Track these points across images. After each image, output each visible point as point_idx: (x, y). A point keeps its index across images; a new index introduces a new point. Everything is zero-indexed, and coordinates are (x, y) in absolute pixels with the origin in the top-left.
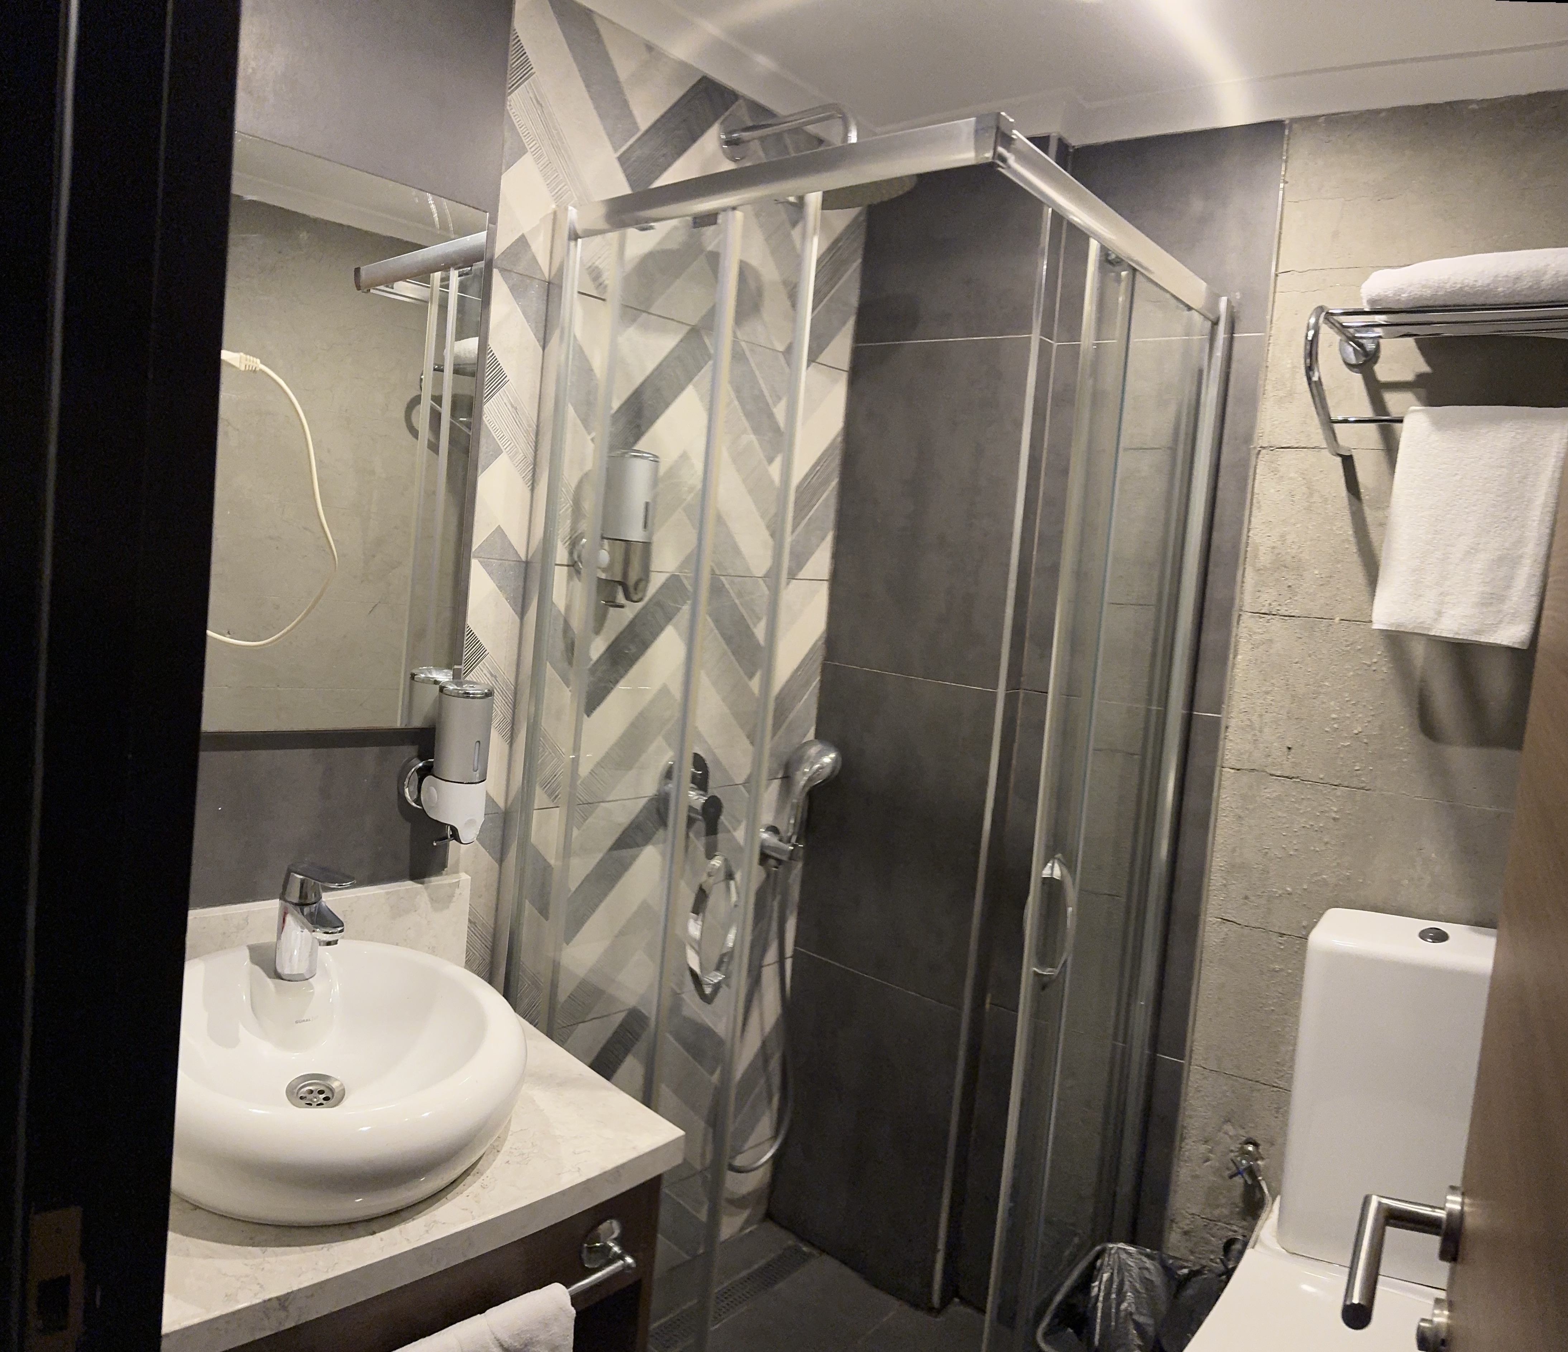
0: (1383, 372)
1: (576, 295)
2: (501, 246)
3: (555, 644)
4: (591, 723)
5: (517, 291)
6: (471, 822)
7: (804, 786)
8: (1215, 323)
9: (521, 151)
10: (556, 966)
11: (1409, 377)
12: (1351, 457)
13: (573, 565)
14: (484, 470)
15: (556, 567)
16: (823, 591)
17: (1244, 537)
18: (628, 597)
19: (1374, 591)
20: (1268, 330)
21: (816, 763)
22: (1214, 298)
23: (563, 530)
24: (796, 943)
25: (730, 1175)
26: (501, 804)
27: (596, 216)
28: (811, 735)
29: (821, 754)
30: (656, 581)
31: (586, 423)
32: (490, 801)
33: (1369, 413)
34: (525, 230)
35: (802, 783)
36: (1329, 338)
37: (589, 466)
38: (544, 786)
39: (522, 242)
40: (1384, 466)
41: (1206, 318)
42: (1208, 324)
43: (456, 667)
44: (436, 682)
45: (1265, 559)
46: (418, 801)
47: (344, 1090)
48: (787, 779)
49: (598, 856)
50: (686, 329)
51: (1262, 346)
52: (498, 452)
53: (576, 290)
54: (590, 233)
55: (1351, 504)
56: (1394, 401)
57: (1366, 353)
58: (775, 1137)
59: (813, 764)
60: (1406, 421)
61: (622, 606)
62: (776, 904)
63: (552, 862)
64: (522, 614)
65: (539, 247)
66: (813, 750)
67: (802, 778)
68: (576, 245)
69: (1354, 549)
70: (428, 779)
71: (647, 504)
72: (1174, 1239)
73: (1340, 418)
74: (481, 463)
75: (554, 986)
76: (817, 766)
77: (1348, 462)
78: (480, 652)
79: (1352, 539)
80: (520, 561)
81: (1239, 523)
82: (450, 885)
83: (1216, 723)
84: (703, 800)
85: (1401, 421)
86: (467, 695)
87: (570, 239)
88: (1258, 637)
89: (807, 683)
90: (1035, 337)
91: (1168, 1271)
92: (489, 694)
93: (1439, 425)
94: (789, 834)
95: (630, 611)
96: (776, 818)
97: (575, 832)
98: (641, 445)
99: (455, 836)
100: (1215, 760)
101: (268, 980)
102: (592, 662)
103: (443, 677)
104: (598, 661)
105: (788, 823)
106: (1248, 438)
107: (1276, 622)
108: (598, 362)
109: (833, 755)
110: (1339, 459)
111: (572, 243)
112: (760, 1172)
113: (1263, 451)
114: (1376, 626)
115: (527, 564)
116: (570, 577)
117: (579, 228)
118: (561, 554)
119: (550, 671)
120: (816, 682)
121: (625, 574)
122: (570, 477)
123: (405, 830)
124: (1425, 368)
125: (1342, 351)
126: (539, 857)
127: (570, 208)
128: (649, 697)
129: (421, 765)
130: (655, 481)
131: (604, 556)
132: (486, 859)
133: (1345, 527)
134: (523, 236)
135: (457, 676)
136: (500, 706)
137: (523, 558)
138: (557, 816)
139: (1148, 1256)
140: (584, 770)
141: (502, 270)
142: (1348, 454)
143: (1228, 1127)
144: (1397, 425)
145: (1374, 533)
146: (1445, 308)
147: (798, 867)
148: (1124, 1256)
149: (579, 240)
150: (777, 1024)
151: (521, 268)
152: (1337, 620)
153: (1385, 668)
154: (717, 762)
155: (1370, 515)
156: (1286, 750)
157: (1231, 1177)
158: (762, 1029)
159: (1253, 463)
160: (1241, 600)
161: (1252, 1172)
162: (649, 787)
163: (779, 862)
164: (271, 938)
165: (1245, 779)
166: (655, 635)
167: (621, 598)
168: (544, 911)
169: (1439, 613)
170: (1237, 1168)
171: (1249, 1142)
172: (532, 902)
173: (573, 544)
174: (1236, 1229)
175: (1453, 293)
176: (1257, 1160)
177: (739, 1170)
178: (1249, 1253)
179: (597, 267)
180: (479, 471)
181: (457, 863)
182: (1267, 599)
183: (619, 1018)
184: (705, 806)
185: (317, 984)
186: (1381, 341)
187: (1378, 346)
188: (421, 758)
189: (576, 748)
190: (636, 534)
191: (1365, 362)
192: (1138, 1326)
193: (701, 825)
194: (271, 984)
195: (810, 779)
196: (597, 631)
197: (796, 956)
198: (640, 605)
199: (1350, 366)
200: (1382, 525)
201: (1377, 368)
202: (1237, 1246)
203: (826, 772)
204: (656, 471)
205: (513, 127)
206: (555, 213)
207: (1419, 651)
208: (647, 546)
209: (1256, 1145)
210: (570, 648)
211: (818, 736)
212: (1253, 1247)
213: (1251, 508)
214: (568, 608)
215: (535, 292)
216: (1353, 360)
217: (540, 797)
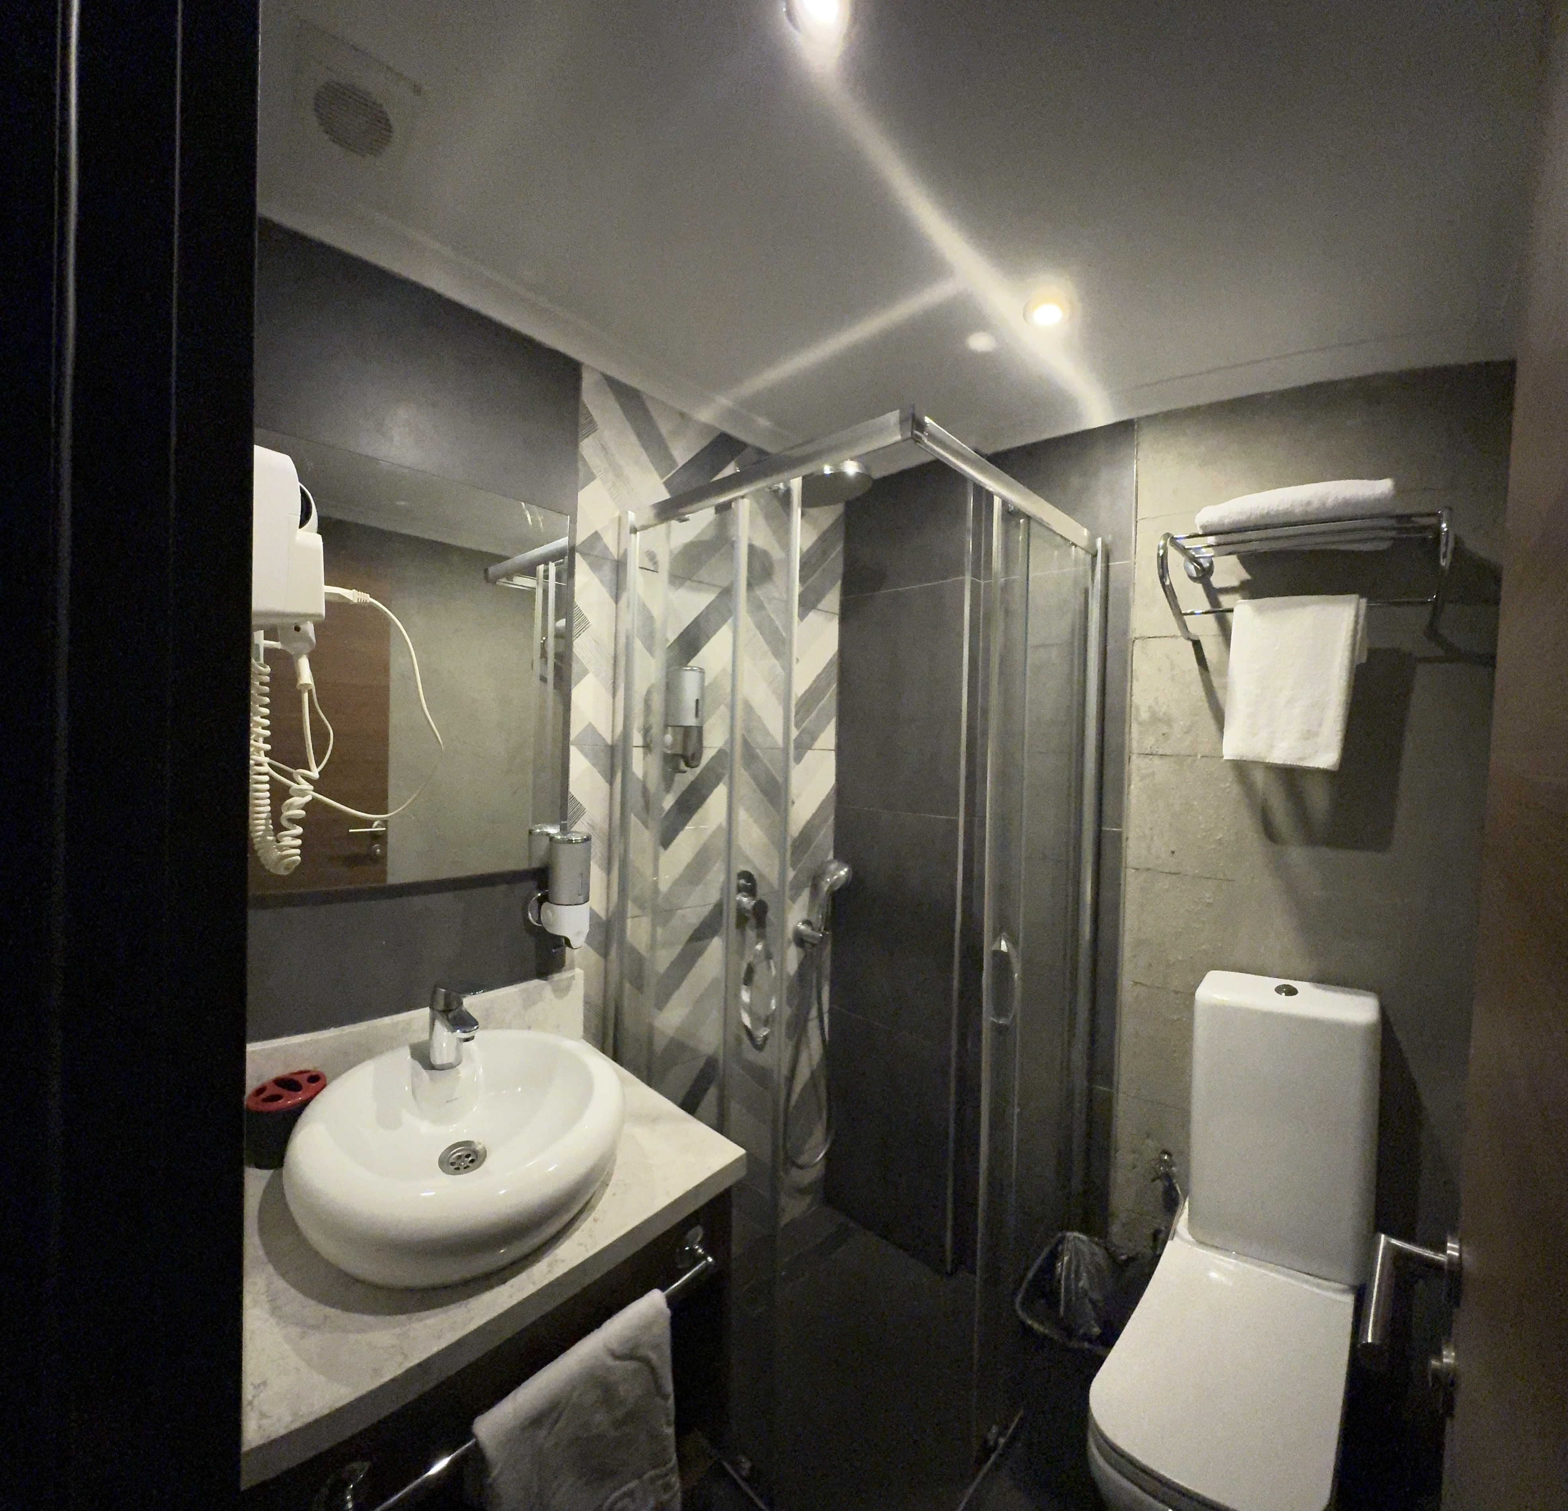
0: (1217, 580)
1: (638, 569)
2: (580, 538)
3: (636, 799)
4: (665, 856)
5: (595, 566)
6: (579, 933)
7: (828, 891)
8: (1095, 556)
9: (591, 477)
10: (651, 1028)
11: (1235, 583)
12: (1199, 641)
13: (647, 747)
14: (576, 685)
15: (634, 749)
16: (832, 756)
17: (1128, 701)
18: (687, 765)
19: (1222, 733)
20: (1133, 557)
21: (835, 875)
22: (1092, 539)
23: (637, 723)
24: (831, 1003)
25: (794, 1171)
26: (602, 914)
27: (649, 515)
28: (831, 856)
29: (838, 869)
30: (708, 755)
31: (650, 649)
32: (593, 915)
33: (1208, 607)
34: (598, 527)
35: (826, 889)
36: (1175, 559)
37: (653, 680)
38: (635, 900)
39: (596, 537)
40: (1223, 647)
41: (1087, 552)
42: (1089, 557)
43: (562, 822)
44: (548, 834)
45: (1144, 715)
46: (539, 921)
47: (486, 1152)
48: (815, 888)
49: (678, 949)
50: (718, 591)
51: (1129, 571)
52: (585, 672)
53: (637, 566)
54: (645, 528)
55: (1201, 675)
56: (1226, 601)
57: (1203, 569)
58: (826, 1140)
59: (833, 875)
60: (1235, 610)
61: (685, 772)
62: (814, 976)
63: (644, 953)
64: (611, 783)
65: (609, 540)
66: (833, 866)
67: (826, 884)
68: (636, 537)
69: (1206, 705)
70: (545, 905)
71: (697, 701)
72: (1115, 1228)
73: (1189, 612)
74: (573, 682)
75: (651, 1043)
76: (835, 877)
77: (1197, 645)
78: (580, 811)
79: (1204, 698)
80: (607, 745)
81: (1124, 692)
82: (567, 979)
83: (1119, 835)
84: (753, 903)
85: (1231, 611)
86: (570, 841)
87: (631, 532)
88: (1144, 771)
89: (825, 821)
90: (968, 578)
91: (1111, 1256)
92: (587, 839)
93: (1259, 610)
94: (819, 926)
95: (689, 776)
96: (809, 915)
97: (659, 930)
98: (693, 663)
99: (568, 942)
100: (1120, 862)
101: (424, 1071)
102: (665, 813)
103: (553, 830)
104: (670, 810)
105: (818, 918)
106: (1125, 632)
107: (1156, 761)
108: (657, 611)
109: (846, 870)
110: (1190, 643)
111: (633, 535)
112: (818, 1166)
113: (1137, 641)
114: (1225, 758)
115: (612, 749)
116: (645, 754)
117: (637, 526)
118: (637, 739)
119: (633, 819)
120: (831, 820)
121: (685, 748)
122: (640, 689)
123: (530, 943)
124: (1246, 576)
125: (1186, 568)
126: (633, 951)
127: (629, 512)
128: (710, 832)
129: (539, 894)
130: (702, 688)
131: (669, 738)
132: (594, 957)
133: (1198, 690)
134: (596, 533)
135: (564, 829)
136: (597, 848)
137: (609, 742)
138: (645, 922)
139: (1097, 1244)
140: (664, 887)
141: (583, 555)
142: (1196, 639)
143: (1149, 1142)
144: (1229, 615)
145: (1219, 694)
146: (1256, 528)
147: (828, 949)
148: (1079, 1244)
149: (638, 533)
150: (822, 1059)
151: (596, 553)
152: (1199, 756)
153: (1235, 790)
154: (762, 876)
155: (1216, 681)
156: (1169, 853)
157: (1153, 1180)
158: (811, 1065)
159: (1130, 650)
160: (1130, 746)
161: (1168, 1177)
162: (714, 897)
163: (814, 945)
164: (425, 1036)
165: (1144, 875)
166: (711, 791)
167: (683, 766)
168: (639, 987)
169: (1272, 746)
170: (1157, 1174)
171: (1165, 1152)
172: (631, 983)
173: (646, 731)
174: (1159, 1223)
175: (1262, 516)
176: (1171, 1167)
177: (801, 1167)
178: (1169, 1243)
179: (652, 552)
180: (573, 686)
181: (573, 961)
182: (1150, 742)
183: (701, 1063)
184: (755, 907)
185: (463, 1071)
186: (1213, 559)
187: (1211, 564)
188: (540, 888)
189: (656, 872)
190: (690, 721)
191: (1203, 576)
192: (1093, 1303)
193: (753, 921)
194: (425, 1074)
195: (831, 886)
196: (668, 788)
197: (831, 1011)
198: (698, 770)
199: (1191, 577)
200: (1225, 687)
201: (1212, 579)
202: (1162, 1236)
203: (844, 879)
204: (703, 680)
205: (585, 462)
206: (620, 519)
207: (1259, 777)
208: (700, 729)
209: (1169, 1155)
210: (647, 805)
211: (835, 857)
212: (1172, 1239)
213: (1132, 681)
214: (645, 775)
215: (607, 570)
216: (1195, 574)
217: (632, 909)
